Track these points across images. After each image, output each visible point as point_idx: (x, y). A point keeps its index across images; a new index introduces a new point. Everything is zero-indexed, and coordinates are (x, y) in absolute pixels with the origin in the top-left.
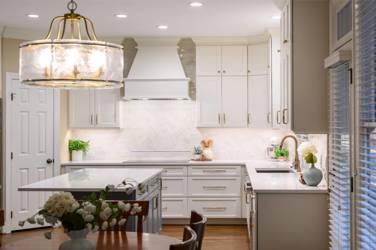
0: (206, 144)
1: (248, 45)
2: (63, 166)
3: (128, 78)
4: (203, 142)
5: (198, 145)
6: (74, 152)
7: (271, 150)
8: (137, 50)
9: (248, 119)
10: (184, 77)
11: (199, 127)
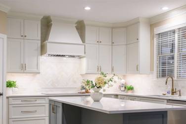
2: (8, 98)
3: (49, 41)
7: (122, 87)
8: (52, 24)
9: (113, 70)
10: (82, 43)
11: (86, 74)
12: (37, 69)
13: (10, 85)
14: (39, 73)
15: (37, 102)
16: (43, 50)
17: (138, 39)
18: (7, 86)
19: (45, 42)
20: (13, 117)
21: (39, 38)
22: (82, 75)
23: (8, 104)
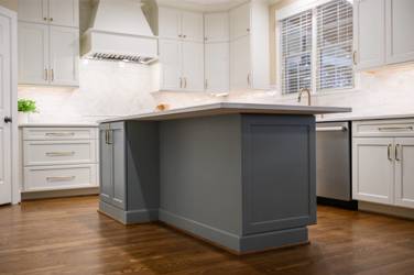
1: (205, 13)
2: (21, 127)
3: (94, 29)
9: (206, 85)
10: (152, 35)
11: (161, 91)
12: (74, 79)
13: (23, 107)
14: (77, 87)
15: (75, 137)
16: (84, 44)
17: (248, 30)
18: (20, 110)
19: (87, 32)
20: (31, 163)
21: (77, 24)
22: (153, 94)
23: (22, 140)
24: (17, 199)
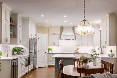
0: (78, 49)
2: (48, 54)
4: (77, 49)
5: (76, 49)
6: (49, 51)
8: (63, 29)
9: (87, 44)
14: (59, 46)
19: (61, 35)
20: (50, 60)
24: (47, 66)
